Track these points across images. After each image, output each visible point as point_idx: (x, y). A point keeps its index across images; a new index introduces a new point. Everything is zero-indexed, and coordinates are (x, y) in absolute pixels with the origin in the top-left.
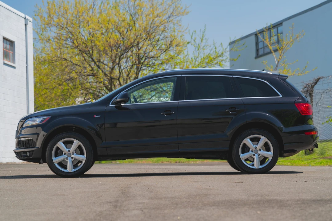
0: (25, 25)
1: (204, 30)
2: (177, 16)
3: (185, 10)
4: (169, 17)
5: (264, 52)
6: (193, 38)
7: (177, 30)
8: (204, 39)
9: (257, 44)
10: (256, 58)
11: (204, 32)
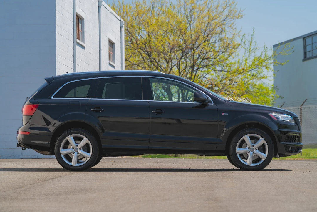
0: (121, 27)
1: (253, 34)
2: (231, 19)
3: (240, 13)
4: (224, 20)
5: (313, 55)
6: (244, 41)
7: (230, 32)
8: (253, 42)
9: (305, 47)
10: (303, 61)
11: (253, 35)
